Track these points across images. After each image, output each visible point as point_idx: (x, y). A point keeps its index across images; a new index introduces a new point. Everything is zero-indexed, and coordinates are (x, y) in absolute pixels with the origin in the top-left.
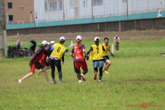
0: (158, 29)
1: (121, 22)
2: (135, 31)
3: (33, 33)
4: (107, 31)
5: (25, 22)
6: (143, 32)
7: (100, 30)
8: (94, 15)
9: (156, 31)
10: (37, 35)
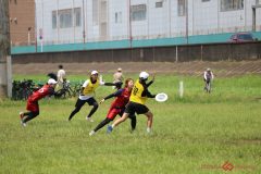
0: (239, 60)
1: (179, 46)
2: (201, 62)
3: (34, 62)
4: (156, 60)
5: (21, 45)
6: (215, 63)
7: (145, 60)
8: (133, 35)
9: (235, 62)
10: (41, 65)
